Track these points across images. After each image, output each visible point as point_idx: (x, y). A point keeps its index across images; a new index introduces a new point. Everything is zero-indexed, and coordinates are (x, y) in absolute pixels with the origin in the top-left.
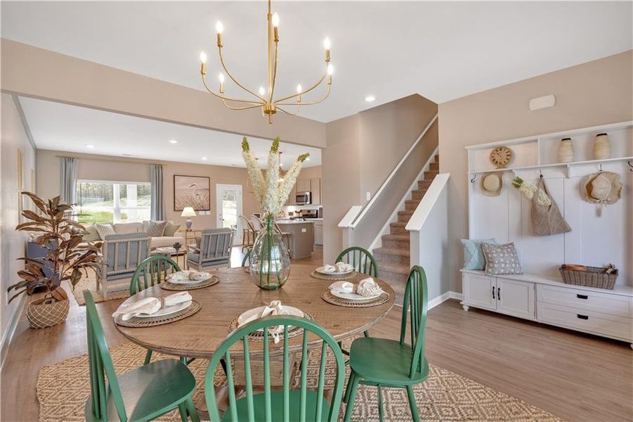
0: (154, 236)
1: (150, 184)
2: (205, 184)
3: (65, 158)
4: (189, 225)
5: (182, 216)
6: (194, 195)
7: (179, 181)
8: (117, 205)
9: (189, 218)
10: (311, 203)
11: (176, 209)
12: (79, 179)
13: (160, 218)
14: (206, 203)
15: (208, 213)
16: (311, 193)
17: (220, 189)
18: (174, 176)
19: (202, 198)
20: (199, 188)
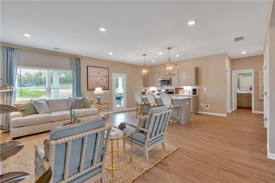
0: (77, 109)
1: (72, 71)
2: (105, 72)
3: (7, 48)
4: (99, 100)
5: (94, 93)
6: (99, 80)
7: (91, 70)
8: (49, 86)
9: (99, 95)
10: (171, 85)
11: (89, 89)
12: (18, 65)
13: (79, 95)
14: (107, 85)
15: (108, 91)
16: (171, 79)
17: (114, 76)
18: (87, 66)
19: (104, 82)
20: (103, 75)
